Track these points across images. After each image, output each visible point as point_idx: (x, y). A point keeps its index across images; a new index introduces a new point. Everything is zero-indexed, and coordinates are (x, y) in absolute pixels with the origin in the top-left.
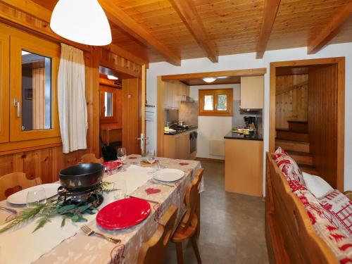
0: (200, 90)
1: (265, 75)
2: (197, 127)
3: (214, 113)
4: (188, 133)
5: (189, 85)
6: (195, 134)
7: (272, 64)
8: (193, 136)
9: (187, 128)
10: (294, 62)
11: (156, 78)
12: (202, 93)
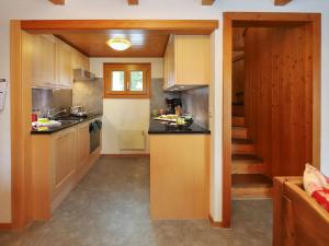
0: (105, 64)
1: (216, 31)
2: (100, 114)
3: (127, 94)
4: (86, 124)
5: (89, 56)
6: (99, 124)
7: (226, 15)
8: (95, 128)
9: (85, 117)
10: (259, 14)
11: (9, 23)
12: (109, 68)
